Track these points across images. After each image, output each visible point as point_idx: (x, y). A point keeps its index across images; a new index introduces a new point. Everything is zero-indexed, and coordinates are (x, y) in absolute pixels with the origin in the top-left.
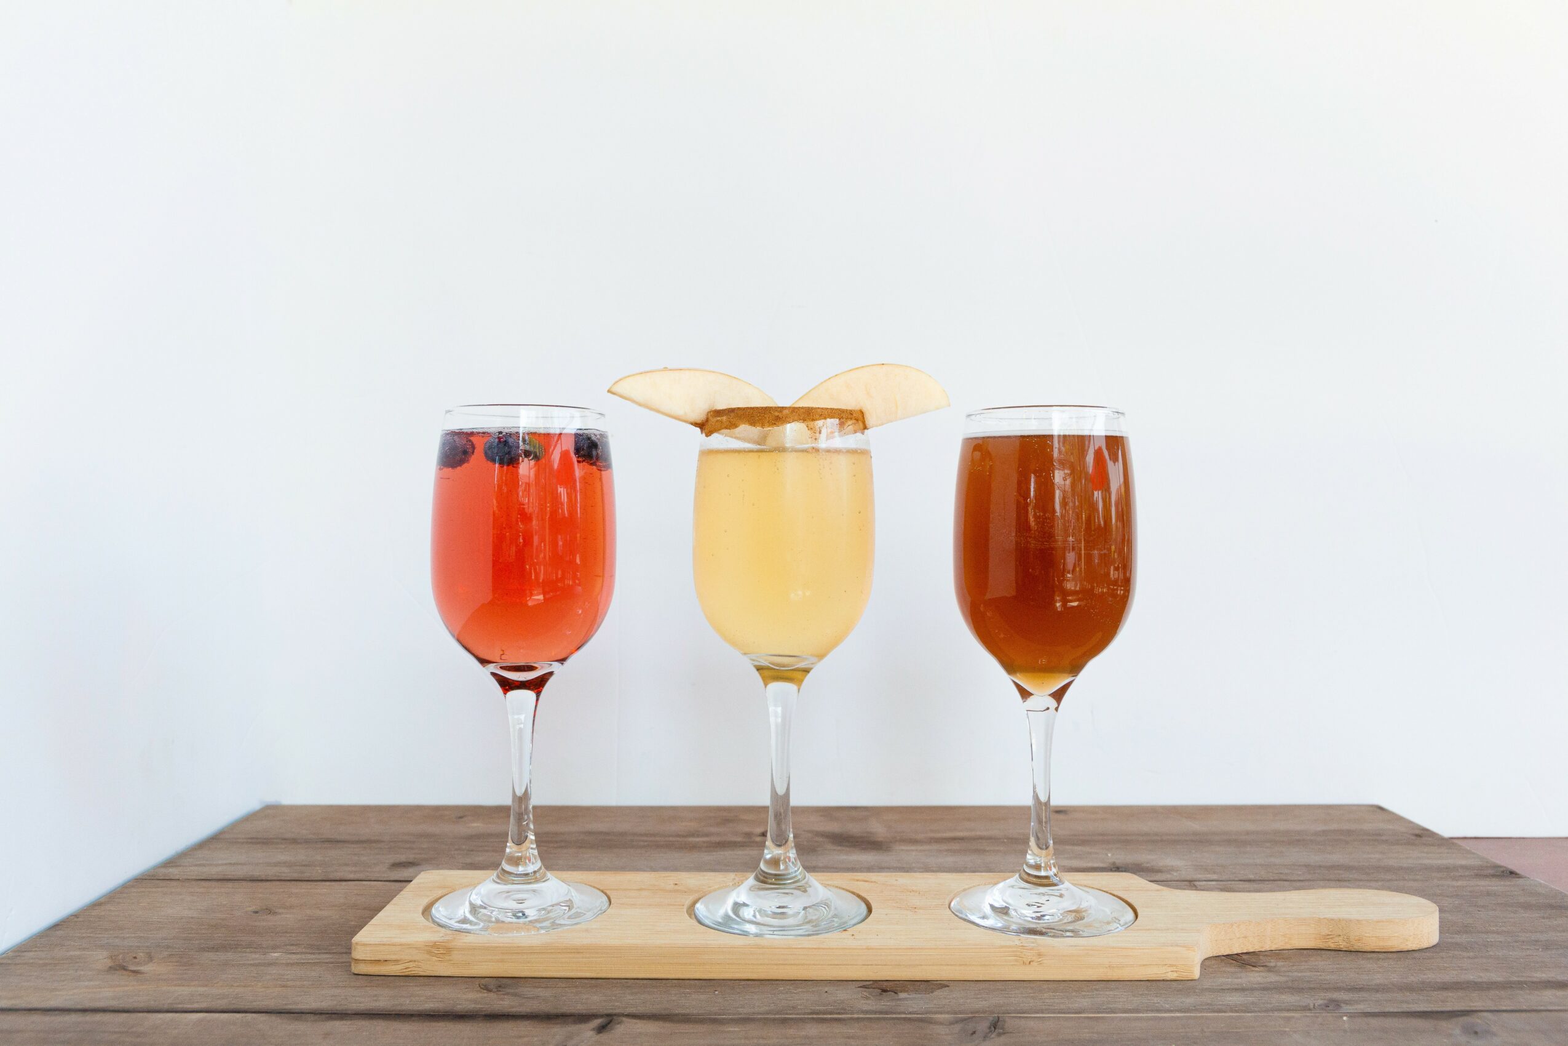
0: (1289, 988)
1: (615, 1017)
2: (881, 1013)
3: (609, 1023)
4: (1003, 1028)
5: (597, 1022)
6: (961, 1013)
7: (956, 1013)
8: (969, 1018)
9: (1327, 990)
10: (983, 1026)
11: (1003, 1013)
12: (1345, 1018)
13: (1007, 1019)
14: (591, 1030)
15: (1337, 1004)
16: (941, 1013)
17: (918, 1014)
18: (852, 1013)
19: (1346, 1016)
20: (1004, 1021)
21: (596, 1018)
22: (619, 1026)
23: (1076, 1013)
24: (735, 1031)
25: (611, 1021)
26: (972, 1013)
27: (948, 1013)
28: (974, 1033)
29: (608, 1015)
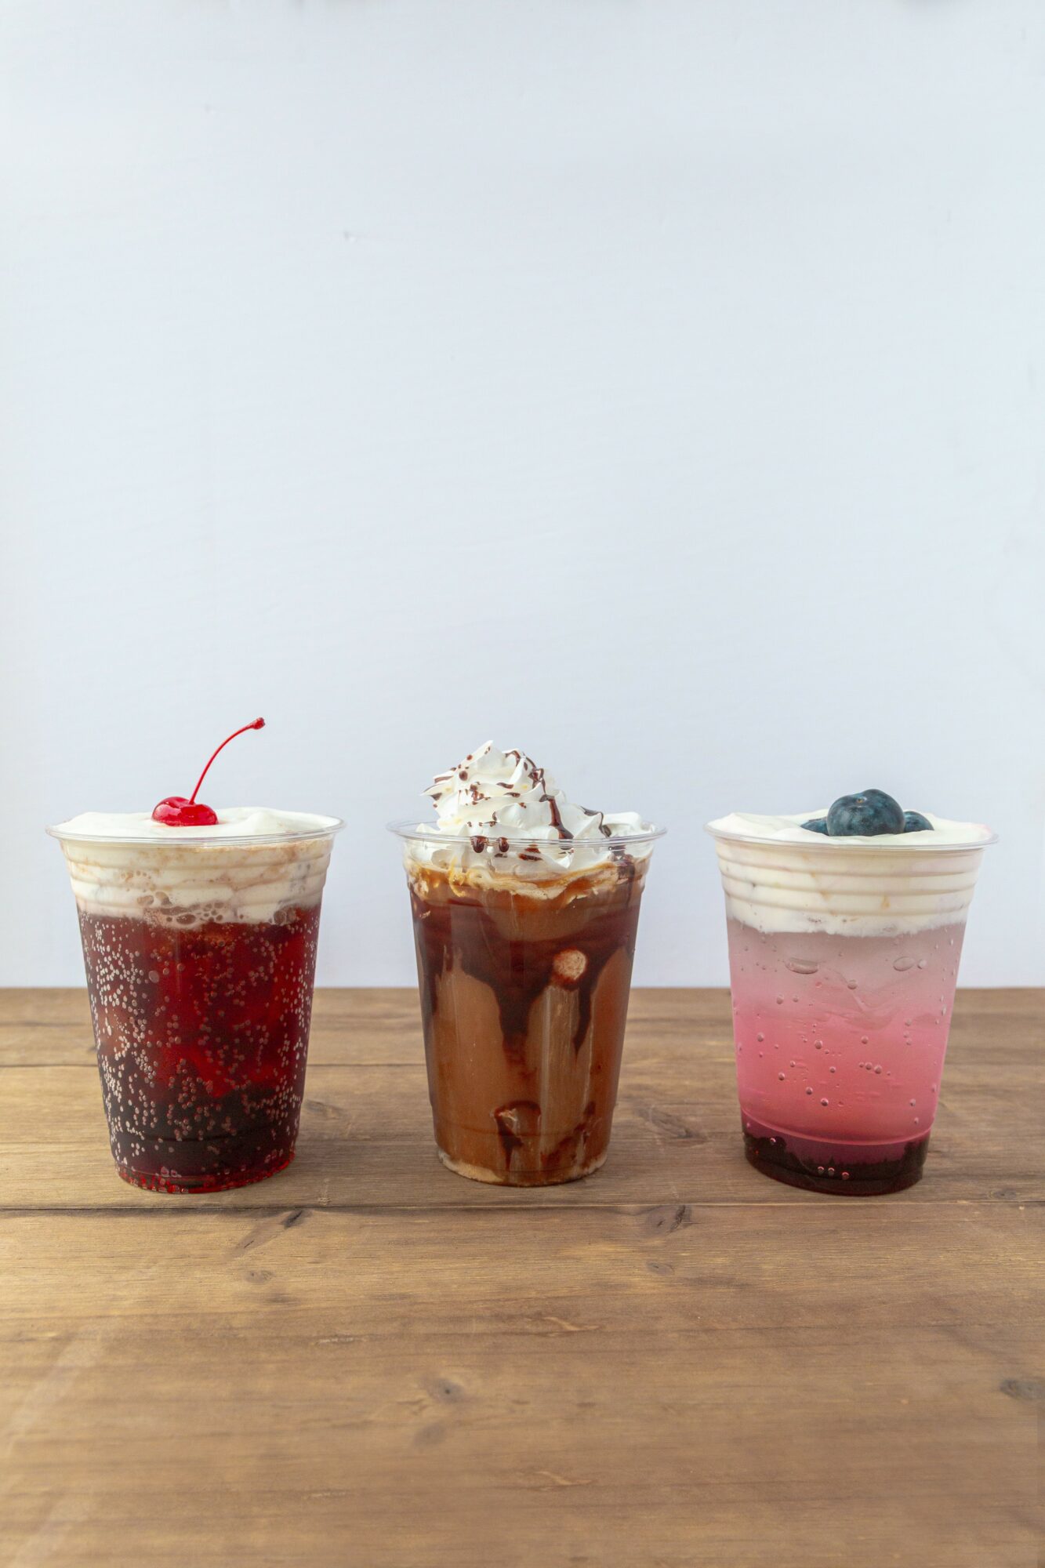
0: (964, 1174)
1: (304, 1209)
2: (569, 1202)
3: (298, 1216)
4: (689, 1219)
5: (287, 1214)
6: (647, 1202)
7: (642, 1202)
8: (658, 1207)
9: (1000, 1177)
10: (669, 1216)
11: (689, 1202)
12: (1021, 1208)
13: (693, 1209)
14: (279, 1224)
15: (1012, 1191)
16: (628, 1202)
17: (605, 1203)
18: (541, 1202)
19: (1022, 1206)
20: (690, 1211)
21: (285, 1211)
22: (308, 1218)
23: (760, 1202)
24: (424, 1223)
25: (300, 1214)
26: (659, 1202)
27: (635, 1202)
28: (660, 1223)
29: (298, 1207)
